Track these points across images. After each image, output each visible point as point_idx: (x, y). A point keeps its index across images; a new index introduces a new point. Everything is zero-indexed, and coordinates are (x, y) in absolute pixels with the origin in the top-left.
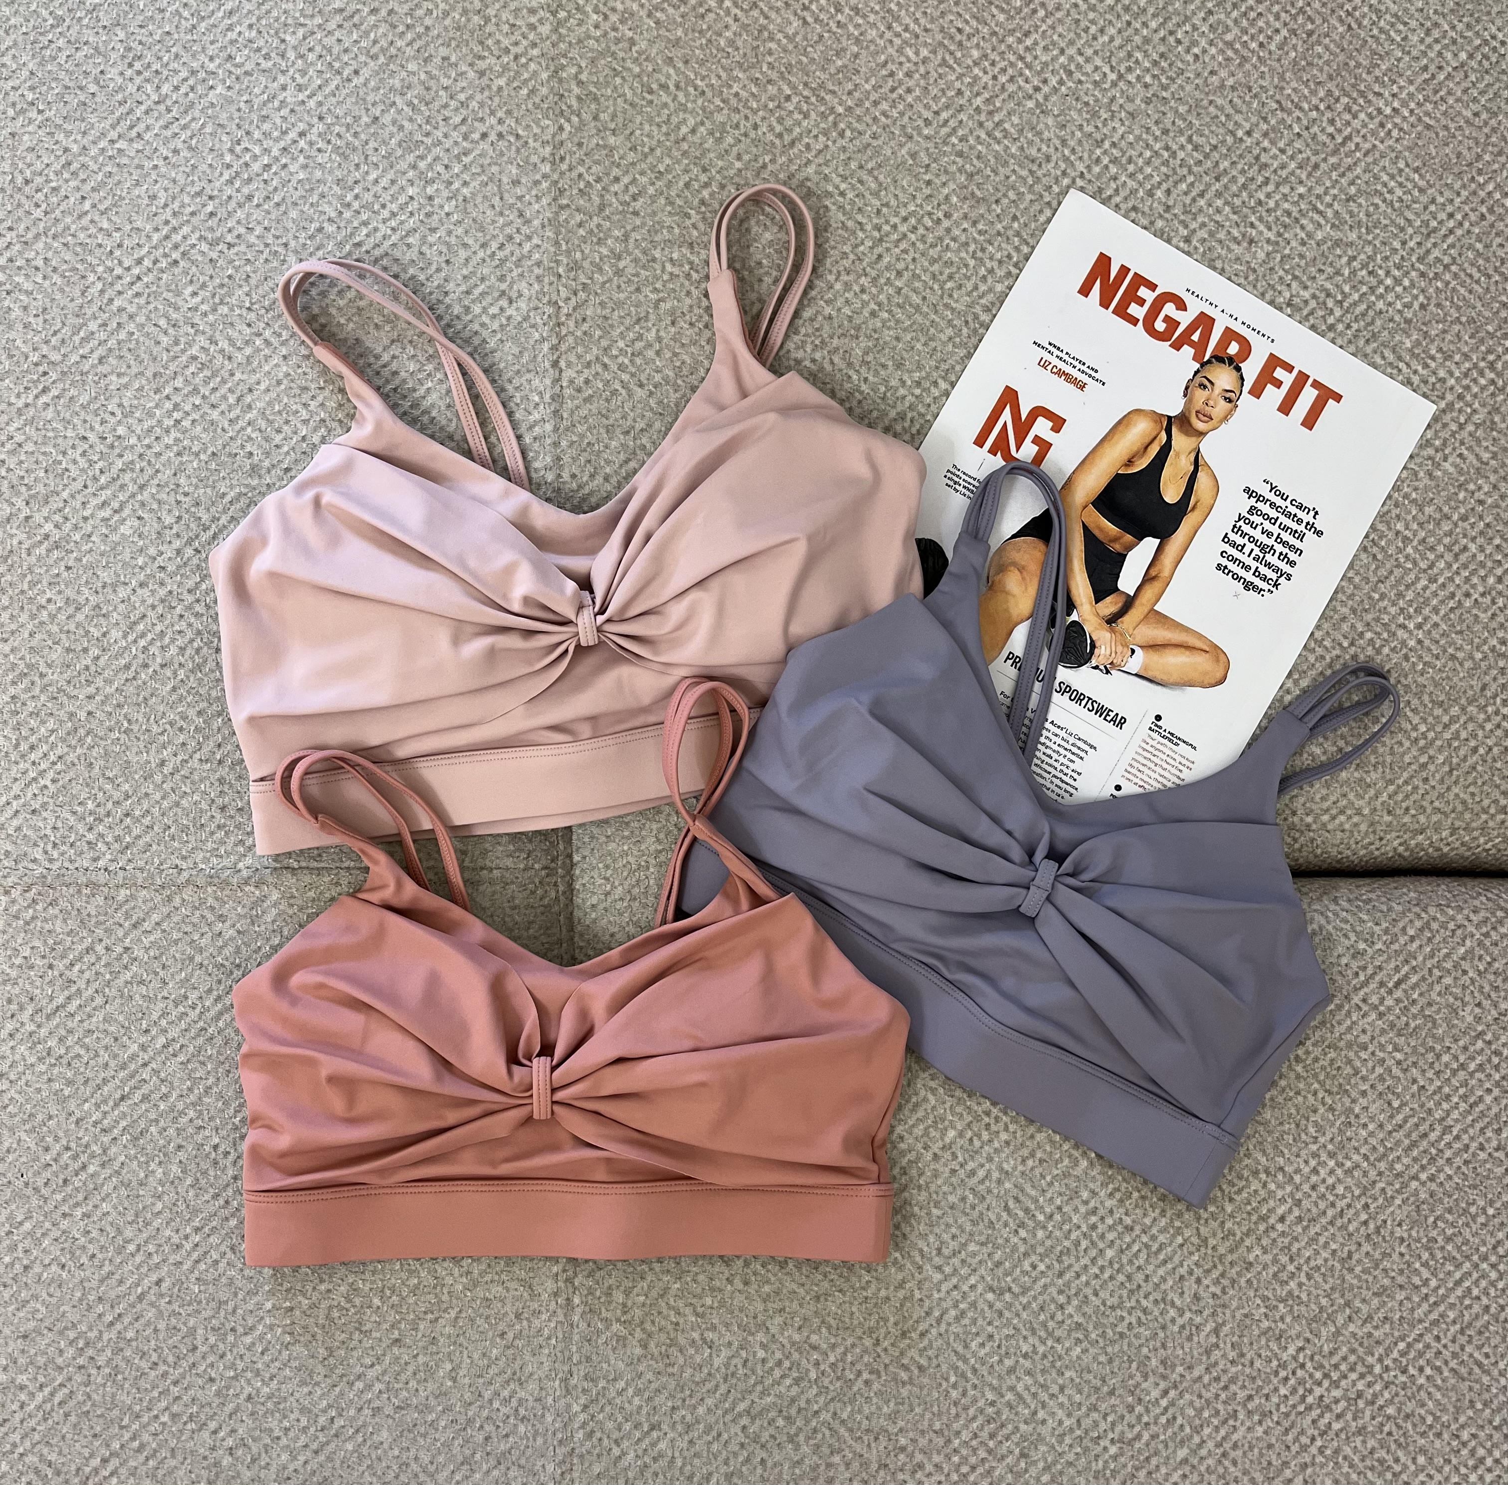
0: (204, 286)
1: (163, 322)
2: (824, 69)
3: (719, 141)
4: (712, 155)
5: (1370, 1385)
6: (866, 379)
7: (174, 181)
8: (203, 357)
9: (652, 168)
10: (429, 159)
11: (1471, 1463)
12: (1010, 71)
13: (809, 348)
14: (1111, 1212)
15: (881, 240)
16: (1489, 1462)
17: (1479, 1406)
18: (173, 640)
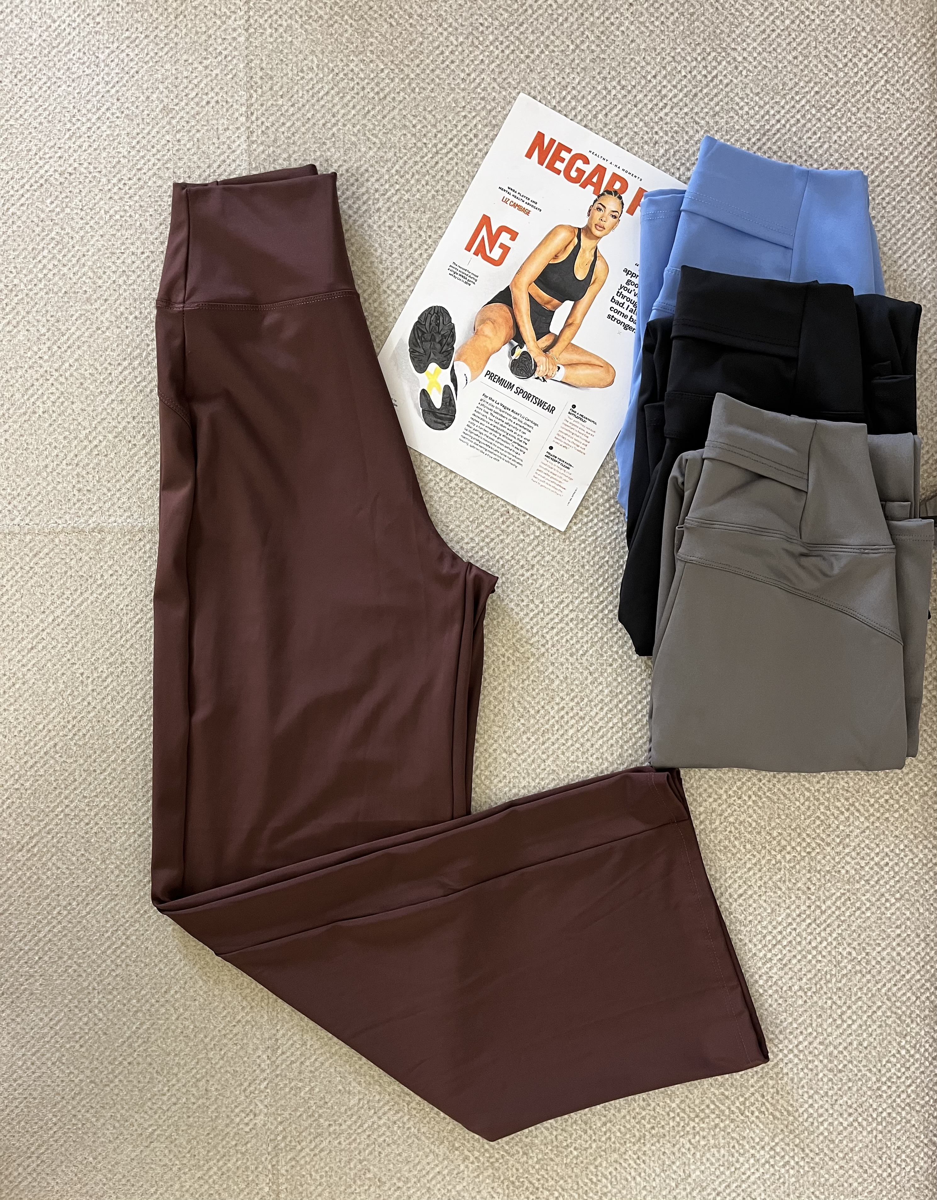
0: (57, 197)
1: (36, 220)
2: (402, 52)
3: (342, 98)
4: (338, 107)
5: (720, 805)
6: (430, 236)
7: (40, 140)
8: (58, 238)
9: (303, 115)
10: (178, 117)
11: (778, 848)
12: (512, 48)
13: (396, 219)
14: (572, 709)
15: (437, 153)
16: (789, 848)
17: (783, 817)
18: (49, 398)
